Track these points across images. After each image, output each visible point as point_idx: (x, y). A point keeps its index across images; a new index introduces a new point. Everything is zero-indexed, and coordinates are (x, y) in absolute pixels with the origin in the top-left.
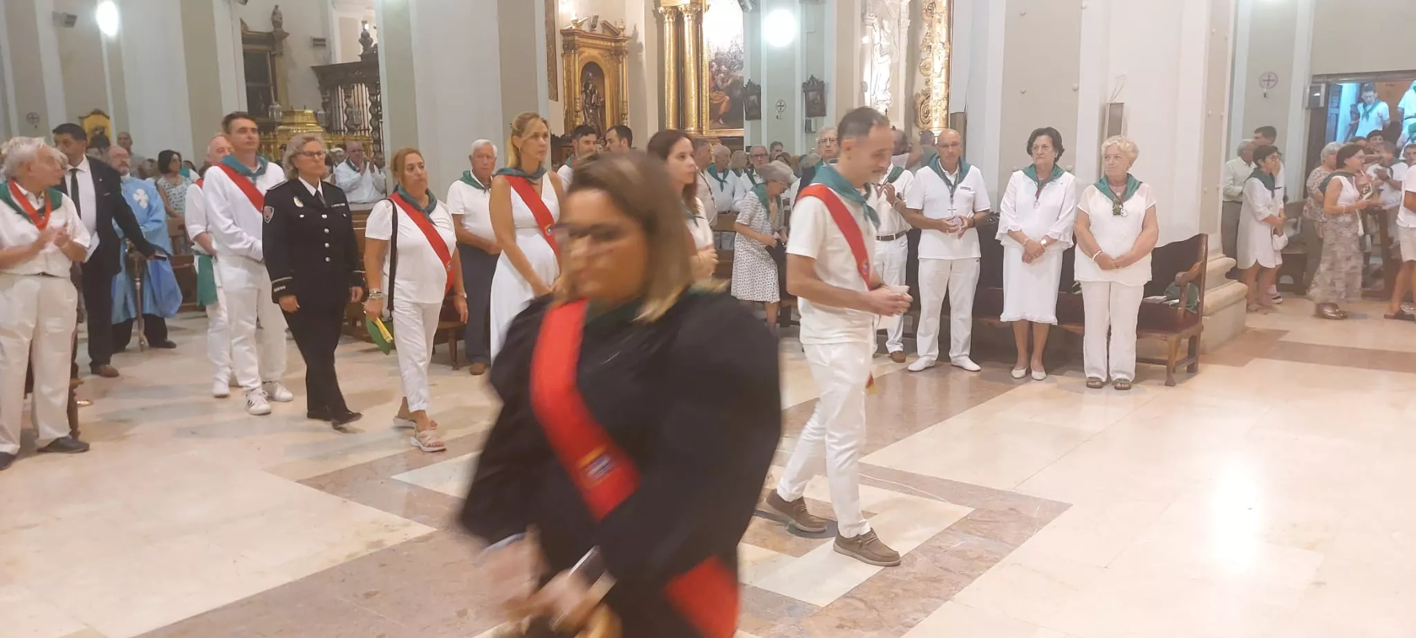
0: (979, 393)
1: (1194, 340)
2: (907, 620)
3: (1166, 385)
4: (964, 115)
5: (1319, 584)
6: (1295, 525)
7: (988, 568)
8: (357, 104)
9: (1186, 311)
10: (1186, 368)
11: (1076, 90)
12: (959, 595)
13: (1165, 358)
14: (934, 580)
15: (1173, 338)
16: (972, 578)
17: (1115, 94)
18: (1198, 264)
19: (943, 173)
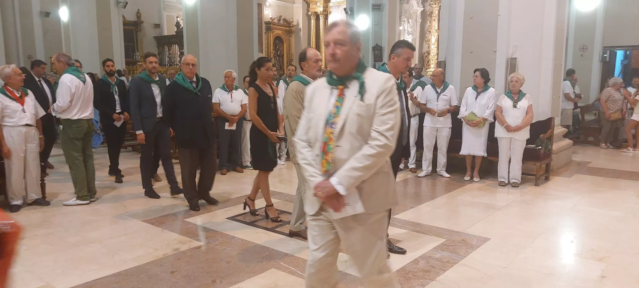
0: (449, 188)
1: (548, 166)
3: (535, 185)
4: (445, 62)
5: (603, 277)
6: (593, 250)
7: (452, 266)
8: (173, 53)
9: (544, 152)
10: (544, 178)
11: (495, 52)
12: (438, 279)
13: (535, 173)
14: (427, 271)
15: (538, 164)
16: (445, 271)
17: (513, 54)
18: (550, 131)
19: (435, 88)
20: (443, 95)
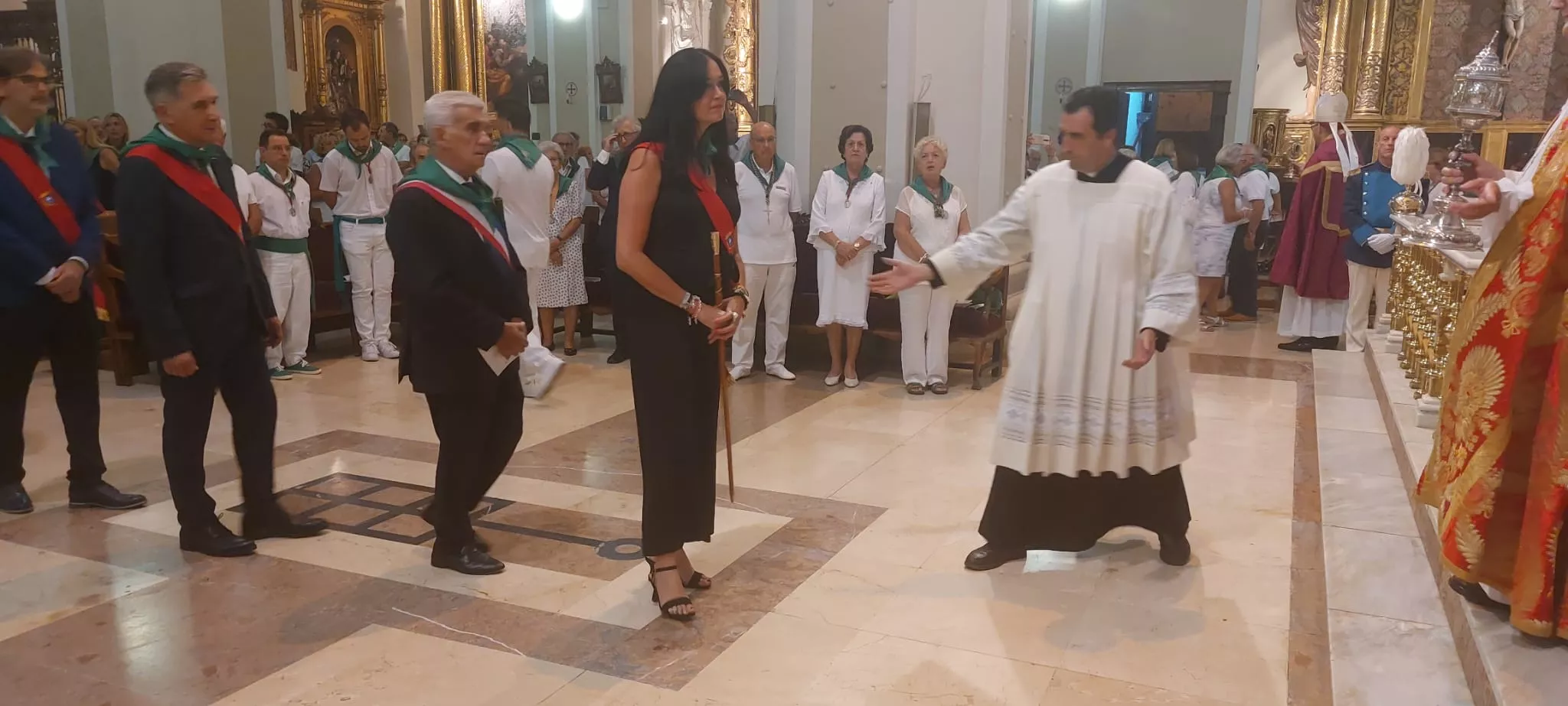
0: (795, 402)
1: (999, 344)
2: (728, 635)
3: (973, 389)
4: (774, 107)
7: (809, 576)
9: (990, 315)
10: (990, 372)
11: (885, 87)
12: (780, 605)
13: (973, 363)
14: (753, 593)
15: (979, 342)
16: (794, 587)
17: (923, 93)
19: (758, 171)
20: (777, 188)
